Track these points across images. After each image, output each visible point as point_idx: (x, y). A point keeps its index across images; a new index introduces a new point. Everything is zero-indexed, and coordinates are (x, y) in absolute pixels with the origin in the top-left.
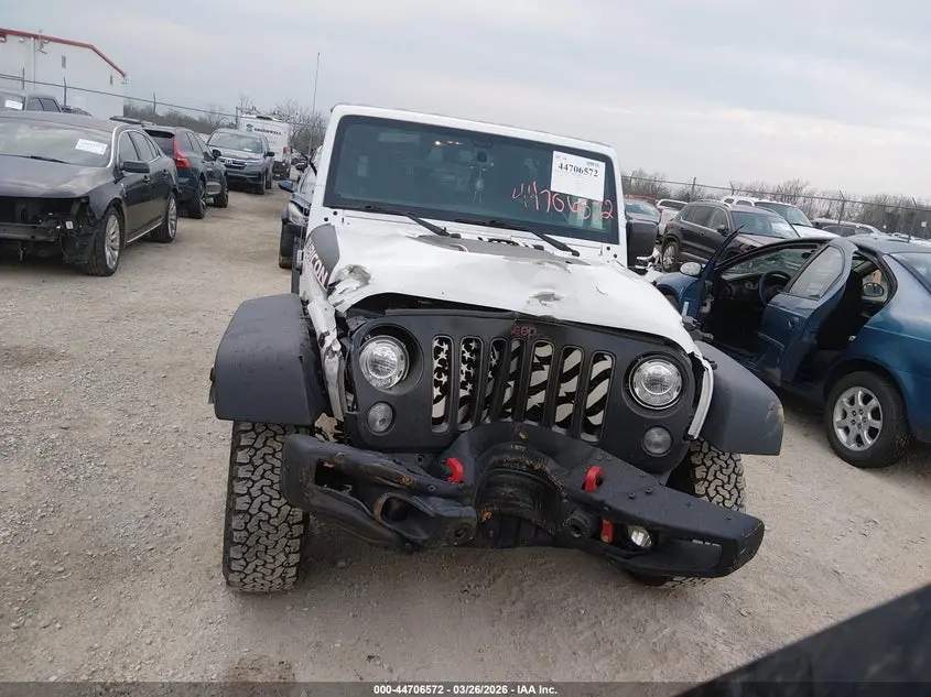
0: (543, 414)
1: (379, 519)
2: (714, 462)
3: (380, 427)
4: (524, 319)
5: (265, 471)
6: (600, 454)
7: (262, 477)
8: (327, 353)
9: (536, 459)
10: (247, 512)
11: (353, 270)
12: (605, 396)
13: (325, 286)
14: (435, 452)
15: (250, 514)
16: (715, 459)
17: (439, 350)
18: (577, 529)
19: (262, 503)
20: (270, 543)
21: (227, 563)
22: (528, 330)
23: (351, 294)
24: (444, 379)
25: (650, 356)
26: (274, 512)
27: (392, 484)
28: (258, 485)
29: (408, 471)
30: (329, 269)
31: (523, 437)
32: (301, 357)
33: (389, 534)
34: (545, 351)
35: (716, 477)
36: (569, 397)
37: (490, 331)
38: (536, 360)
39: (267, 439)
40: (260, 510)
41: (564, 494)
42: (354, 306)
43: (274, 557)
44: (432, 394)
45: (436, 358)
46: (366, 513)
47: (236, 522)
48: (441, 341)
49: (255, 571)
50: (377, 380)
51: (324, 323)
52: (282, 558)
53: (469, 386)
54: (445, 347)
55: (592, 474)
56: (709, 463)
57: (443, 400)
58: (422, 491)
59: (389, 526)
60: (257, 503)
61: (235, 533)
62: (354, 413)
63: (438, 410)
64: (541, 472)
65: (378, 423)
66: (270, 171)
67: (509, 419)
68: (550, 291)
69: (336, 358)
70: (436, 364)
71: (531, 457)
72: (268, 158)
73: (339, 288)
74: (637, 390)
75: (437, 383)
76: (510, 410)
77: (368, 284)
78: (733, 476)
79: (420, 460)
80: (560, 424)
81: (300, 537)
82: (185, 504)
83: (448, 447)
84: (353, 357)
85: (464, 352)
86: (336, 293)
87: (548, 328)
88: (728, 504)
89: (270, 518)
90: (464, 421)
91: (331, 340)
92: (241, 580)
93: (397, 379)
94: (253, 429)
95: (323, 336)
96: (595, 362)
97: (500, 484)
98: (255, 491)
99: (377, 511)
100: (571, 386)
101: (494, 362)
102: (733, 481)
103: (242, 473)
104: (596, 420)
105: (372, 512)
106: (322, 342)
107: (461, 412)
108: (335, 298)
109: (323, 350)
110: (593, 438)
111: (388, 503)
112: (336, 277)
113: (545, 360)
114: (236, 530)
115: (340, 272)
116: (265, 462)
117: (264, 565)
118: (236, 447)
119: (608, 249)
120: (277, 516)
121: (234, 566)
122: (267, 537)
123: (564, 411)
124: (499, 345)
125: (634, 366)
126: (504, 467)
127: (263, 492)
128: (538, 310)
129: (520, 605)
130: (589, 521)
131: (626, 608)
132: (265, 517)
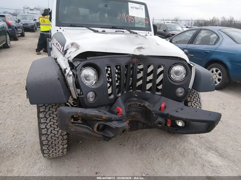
0: (142, 87)
1: (96, 132)
2: (192, 96)
3: (91, 100)
4: (134, 56)
5: (51, 119)
6: (163, 98)
7: (50, 121)
8: (67, 75)
9: (141, 102)
10: (46, 134)
11: (72, 44)
12: (162, 79)
13: (63, 51)
14: (110, 105)
15: (47, 135)
16: (193, 95)
17: (107, 70)
18: (160, 123)
19: (51, 130)
20: (56, 143)
21: (43, 151)
22: (135, 60)
23: (73, 53)
24: (110, 80)
25: (175, 64)
26: (56, 133)
27: (99, 119)
28: (49, 124)
29: (103, 113)
30: (63, 45)
31: (136, 96)
32: (59, 78)
33: (100, 136)
34: (141, 67)
35: (194, 100)
36: (150, 81)
37: (123, 62)
38: (138, 70)
39: (50, 108)
40: (51, 132)
41: (154, 113)
42: (75, 58)
43: (58, 147)
44: (107, 86)
45: (107, 73)
46: (91, 130)
47: (44, 138)
48: (108, 67)
49: (52, 152)
50: (87, 83)
51: (64, 65)
52: (61, 147)
53: (119, 81)
54: (109, 69)
55: (163, 105)
56: (191, 96)
57: (111, 87)
58: (110, 120)
59: (99, 133)
60: (49, 130)
61: (43, 142)
62: (82, 96)
63: (110, 91)
64: (144, 106)
65: (91, 99)
66: (36, 25)
67: (131, 91)
68: (141, 46)
69: (71, 77)
70: (107, 75)
71: (140, 102)
72: (35, 21)
73: (68, 51)
74: (172, 76)
75: (108, 82)
76: (131, 88)
77: (79, 49)
78: (198, 99)
79: (106, 108)
80: (148, 90)
81: (66, 139)
82: (25, 129)
83: (114, 103)
84: (78, 76)
85: (116, 70)
86: (67, 54)
87: (141, 59)
88: (198, 108)
89: (55, 135)
90: (118, 93)
91: (68, 71)
92: (48, 156)
93: (94, 82)
94: (44, 105)
95: (65, 70)
96: (158, 68)
97: (131, 112)
98: (48, 127)
99: (95, 129)
100: (150, 77)
101: (125, 72)
102: (198, 100)
103: (42, 121)
104: (160, 87)
105: (93, 130)
106: (65, 72)
107: (117, 90)
108: (67, 55)
109: (66, 75)
110: (160, 93)
111: (99, 126)
112: (67, 48)
113: (141, 70)
114: (44, 141)
115: (68, 46)
116: (50, 116)
117: (55, 150)
118: (39, 112)
119: (149, 33)
120: (57, 134)
121: (45, 152)
122: (55, 141)
123: (149, 86)
124: (127, 66)
125: (171, 68)
126: (132, 106)
127: (51, 127)
128: (138, 53)
129: (138, 146)
130: (164, 120)
131: (169, 141)
132: (53, 135)
